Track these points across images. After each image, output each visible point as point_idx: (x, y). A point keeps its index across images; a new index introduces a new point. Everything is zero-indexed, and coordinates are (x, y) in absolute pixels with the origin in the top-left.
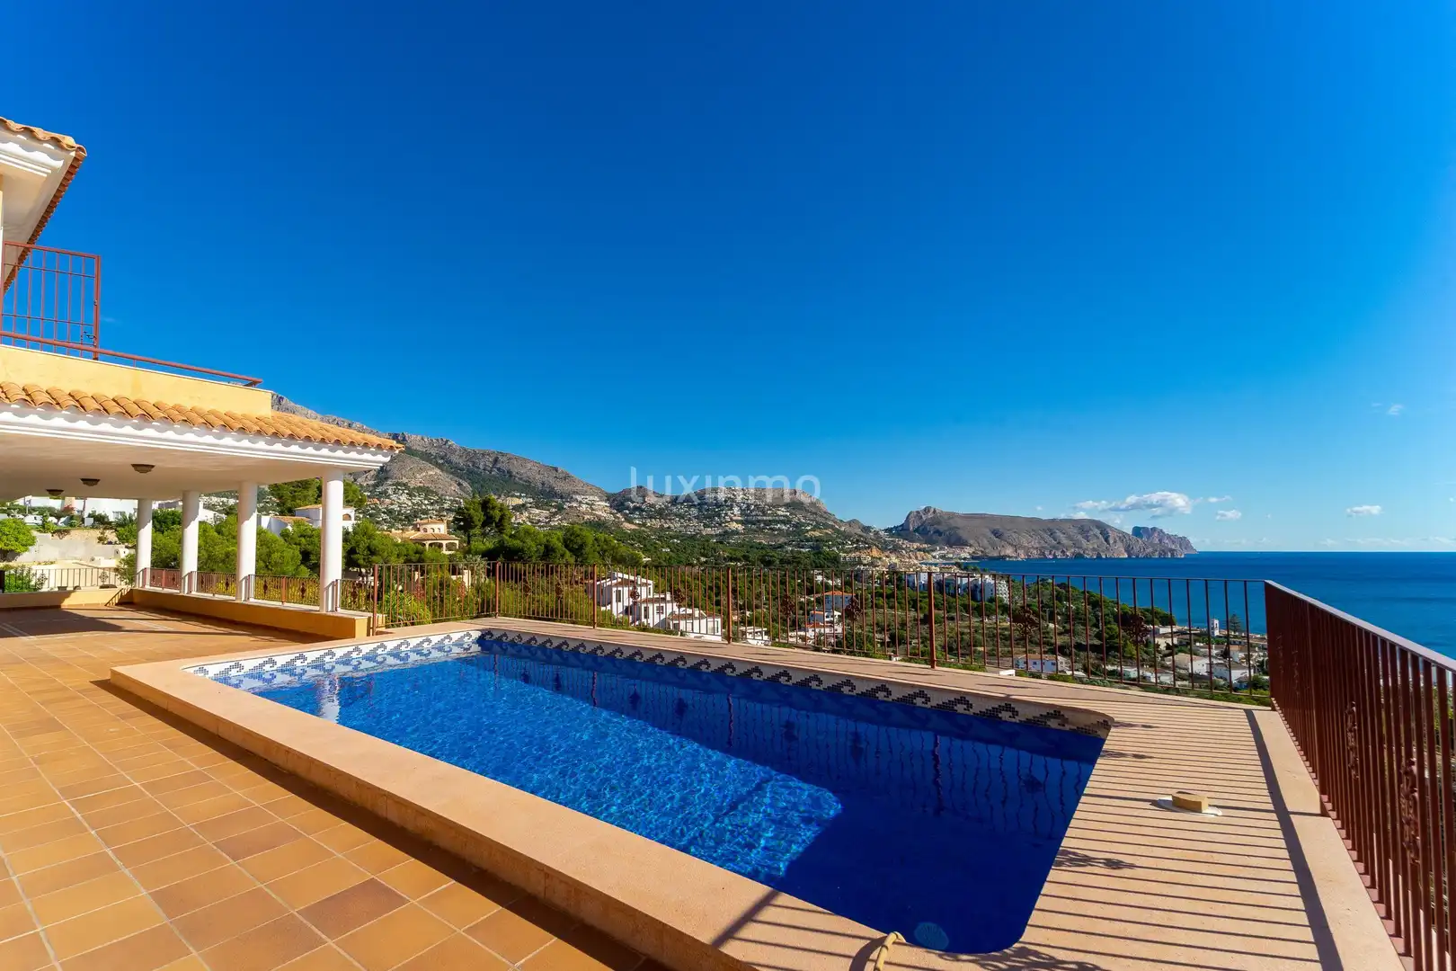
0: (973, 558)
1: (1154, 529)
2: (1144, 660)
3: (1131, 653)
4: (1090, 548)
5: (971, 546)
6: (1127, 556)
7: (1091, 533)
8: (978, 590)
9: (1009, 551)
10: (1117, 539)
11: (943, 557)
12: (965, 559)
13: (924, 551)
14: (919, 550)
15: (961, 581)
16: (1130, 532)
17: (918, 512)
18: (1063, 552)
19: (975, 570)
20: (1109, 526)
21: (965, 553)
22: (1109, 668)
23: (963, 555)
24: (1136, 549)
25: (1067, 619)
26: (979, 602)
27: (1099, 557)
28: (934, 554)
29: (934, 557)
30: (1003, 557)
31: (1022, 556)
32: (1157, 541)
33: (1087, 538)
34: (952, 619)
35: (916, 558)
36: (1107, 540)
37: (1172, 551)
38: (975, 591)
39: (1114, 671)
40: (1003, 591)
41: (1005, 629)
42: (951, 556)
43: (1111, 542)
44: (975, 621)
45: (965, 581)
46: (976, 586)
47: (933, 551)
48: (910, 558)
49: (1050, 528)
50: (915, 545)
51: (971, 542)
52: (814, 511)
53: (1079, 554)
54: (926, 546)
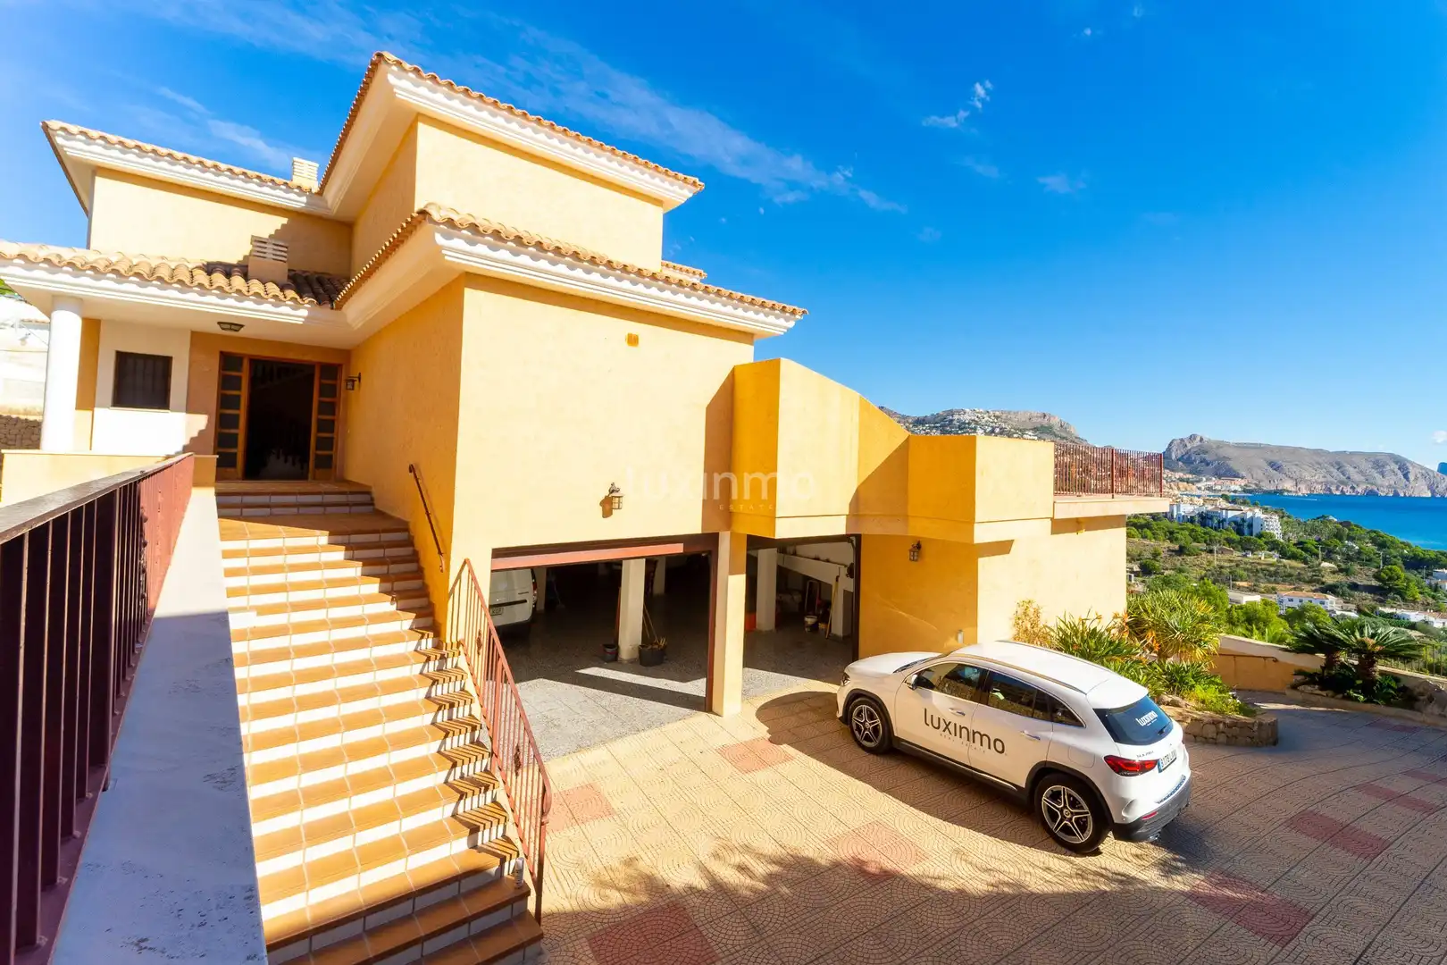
0: (1245, 491)
2: (1428, 604)
3: (1413, 596)
4: (1385, 485)
5: (1243, 478)
6: (1430, 495)
7: (1388, 467)
8: (1246, 524)
9: (1288, 485)
10: (1419, 475)
11: (1209, 489)
12: (1235, 491)
13: (1188, 481)
14: (1182, 480)
15: (1227, 513)
16: (1435, 468)
17: (1182, 440)
18: (1353, 488)
19: (1244, 503)
20: (1410, 462)
21: (1236, 486)
22: (1387, 610)
23: (1233, 487)
24: (1441, 488)
25: (1349, 558)
26: (1245, 536)
27: (1396, 494)
28: (1199, 485)
29: (1199, 488)
30: (1281, 492)
31: (1304, 491)
33: (1383, 474)
34: (1211, 552)
35: (1179, 489)
36: (1406, 476)
38: (1241, 526)
39: (1392, 614)
40: (1274, 526)
41: (1271, 565)
42: (1218, 487)
43: (1411, 477)
44: (1237, 555)
45: (1231, 514)
46: (1243, 520)
47: (1199, 481)
48: (1171, 488)
49: (1339, 461)
50: (1178, 475)
51: (1243, 473)
52: (1064, 435)
53: (1371, 491)
54: (1190, 476)
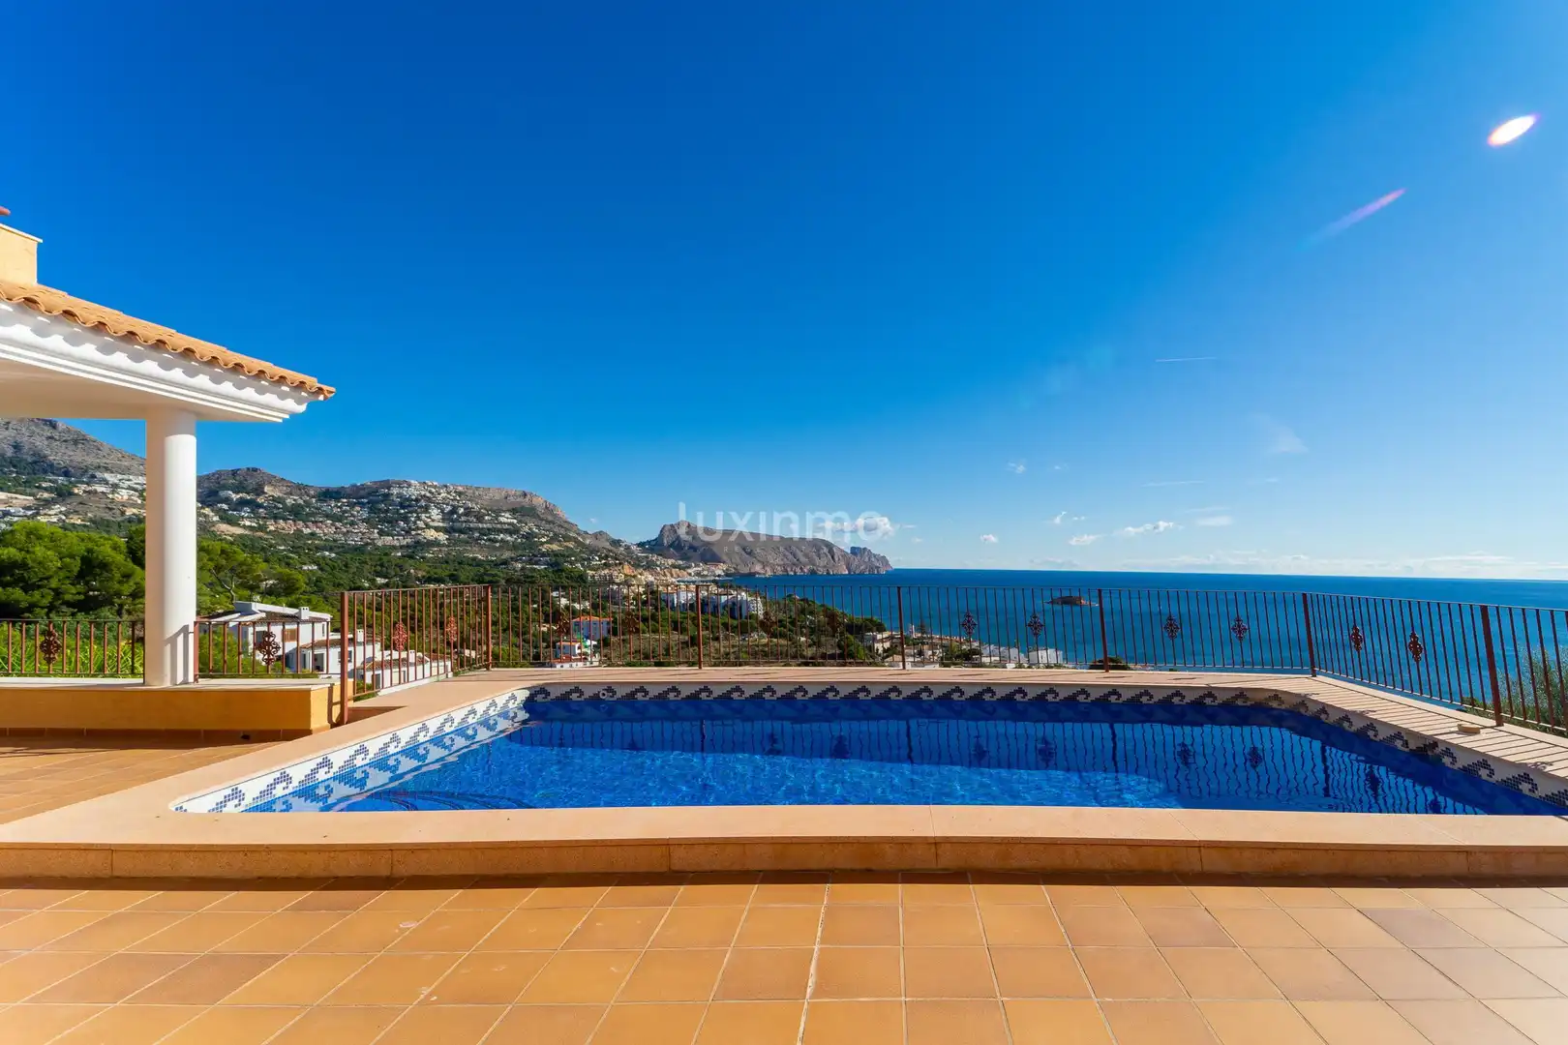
0: (727, 575)
1: (865, 549)
4: (821, 565)
5: (724, 563)
6: (847, 572)
9: (758, 568)
10: (840, 557)
11: (698, 574)
12: (719, 576)
13: (679, 567)
14: (674, 566)
15: (719, 598)
16: (849, 552)
17: (672, 526)
18: (801, 568)
19: (731, 587)
21: (720, 570)
23: (718, 572)
24: (853, 567)
25: (812, 631)
26: (738, 620)
27: (828, 573)
28: (689, 571)
29: (690, 574)
30: (752, 575)
31: (769, 573)
32: (867, 559)
33: (819, 556)
34: (716, 639)
35: (672, 576)
36: (833, 557)
37: (878, 568)
38: (734, 609)
40: (759, 609)
41: (765, 645)
42: (705, 573)
43: (837, 559)
44: (737, 640)
45: (724, 599)
47: (689, 567)
48: (665, 575)
49: (788, 545)
50: (670, 561)
51: (725, 558)
52: (550, 518)
54: (681, 562)
